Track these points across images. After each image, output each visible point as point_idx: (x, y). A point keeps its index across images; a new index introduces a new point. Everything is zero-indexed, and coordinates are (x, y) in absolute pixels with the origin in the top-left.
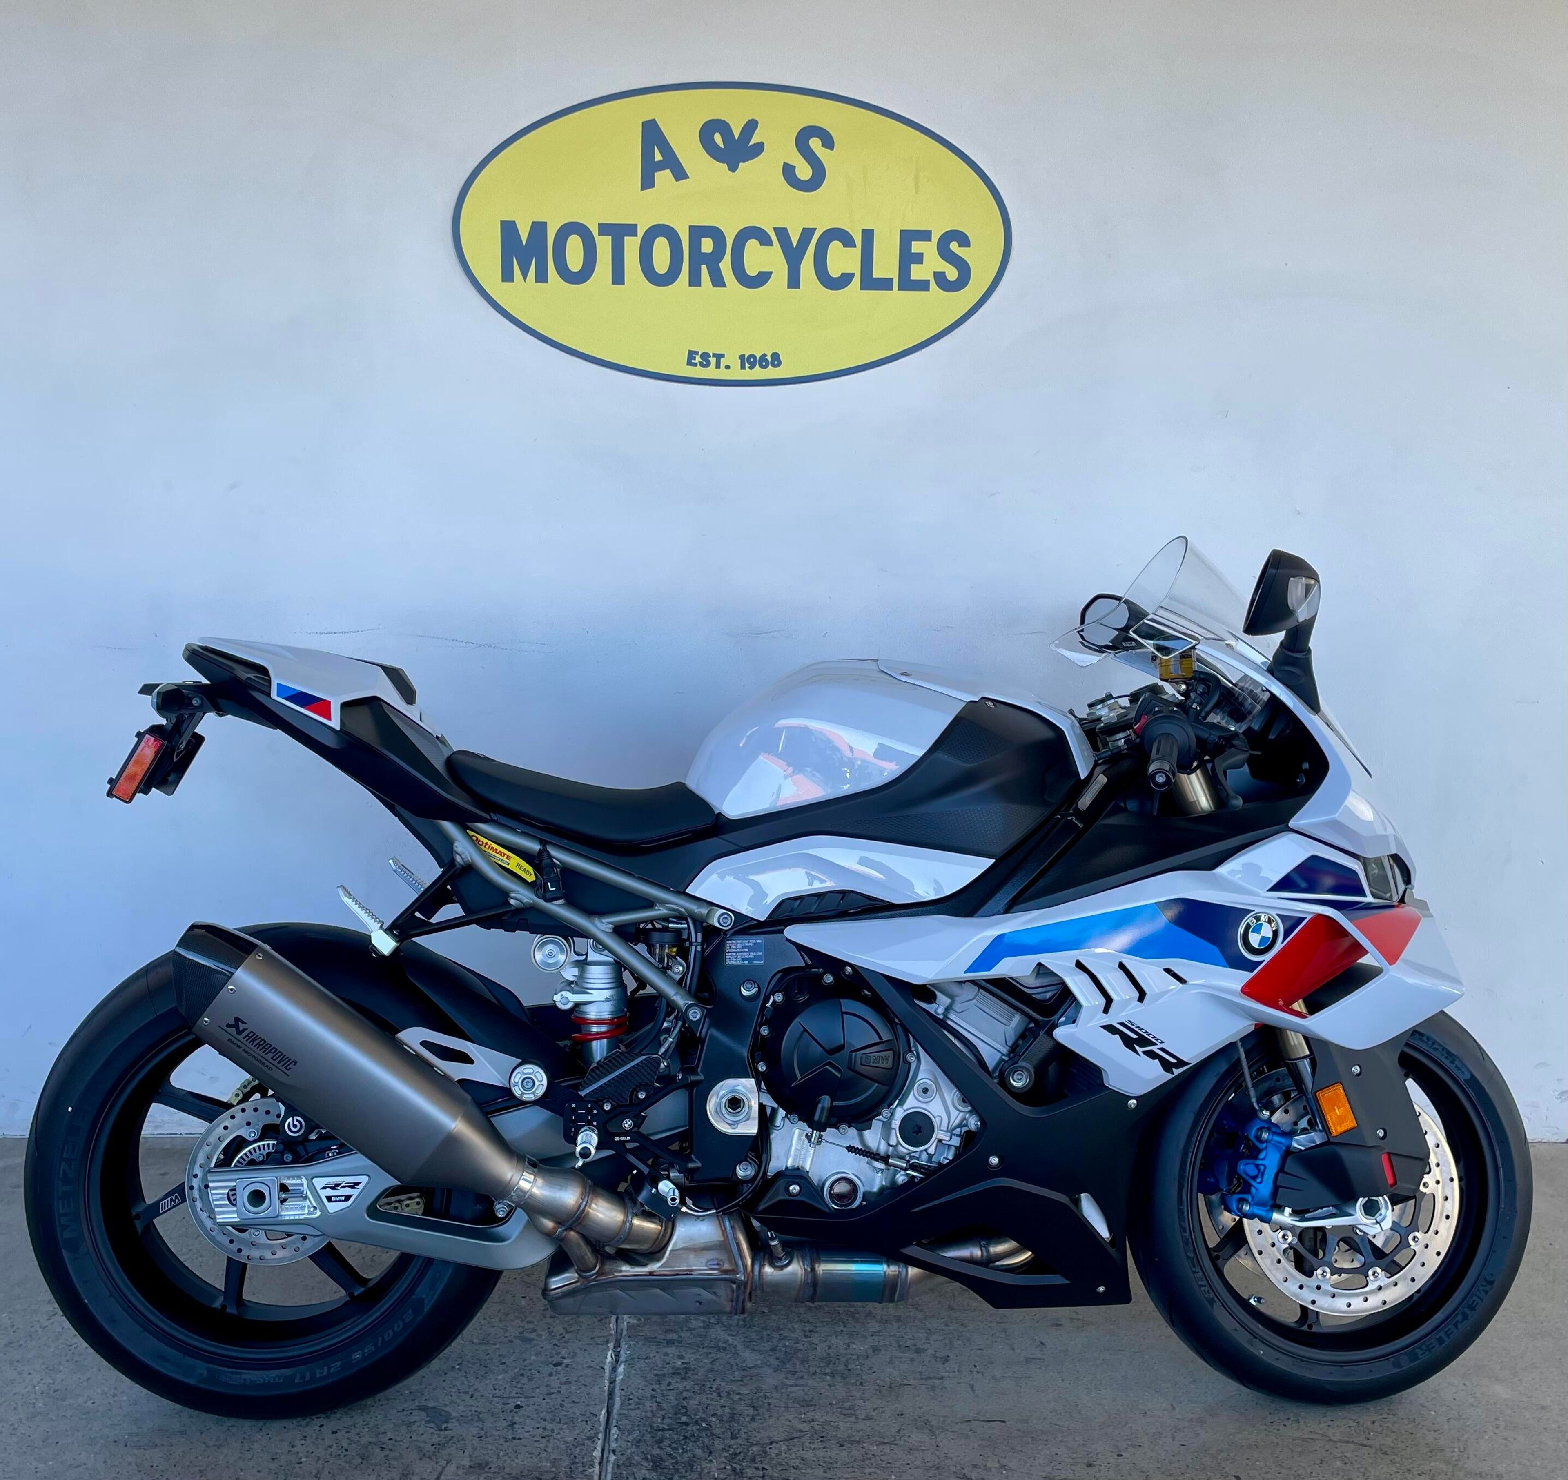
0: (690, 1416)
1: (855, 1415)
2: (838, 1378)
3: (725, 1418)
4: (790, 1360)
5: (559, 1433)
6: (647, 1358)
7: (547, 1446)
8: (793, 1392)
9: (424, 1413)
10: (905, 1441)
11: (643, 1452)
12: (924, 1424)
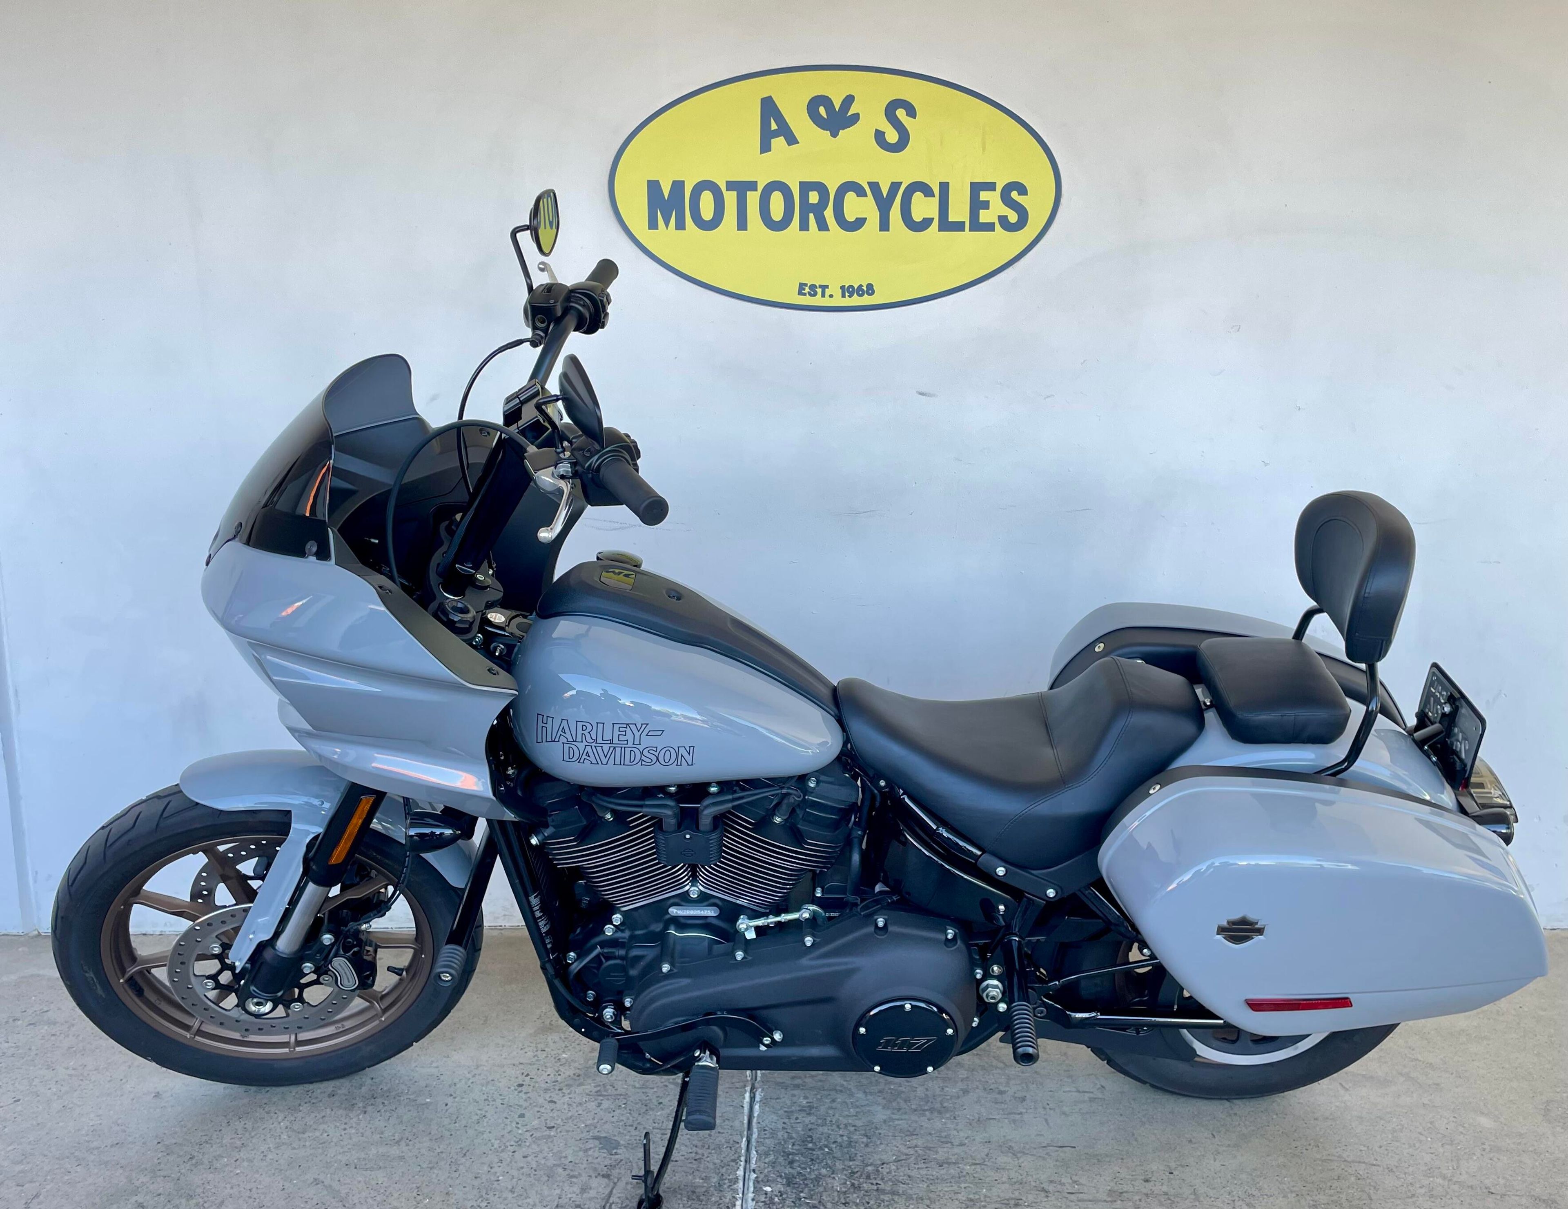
0: (815, 1143)
1: (951, 1142)
2: (936, 1114)
3: (844, 1145)
4: (895, 1100)
5: (708, 1157)
6: (777, 1099)
7: (698, 1167)
8: (900, 1125)
9: (597, 1142)
10: (992, 1162)
11: (778, 1171)
12: (1008, 1148)
